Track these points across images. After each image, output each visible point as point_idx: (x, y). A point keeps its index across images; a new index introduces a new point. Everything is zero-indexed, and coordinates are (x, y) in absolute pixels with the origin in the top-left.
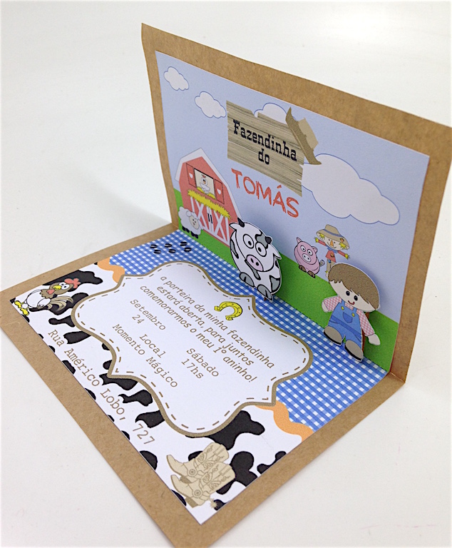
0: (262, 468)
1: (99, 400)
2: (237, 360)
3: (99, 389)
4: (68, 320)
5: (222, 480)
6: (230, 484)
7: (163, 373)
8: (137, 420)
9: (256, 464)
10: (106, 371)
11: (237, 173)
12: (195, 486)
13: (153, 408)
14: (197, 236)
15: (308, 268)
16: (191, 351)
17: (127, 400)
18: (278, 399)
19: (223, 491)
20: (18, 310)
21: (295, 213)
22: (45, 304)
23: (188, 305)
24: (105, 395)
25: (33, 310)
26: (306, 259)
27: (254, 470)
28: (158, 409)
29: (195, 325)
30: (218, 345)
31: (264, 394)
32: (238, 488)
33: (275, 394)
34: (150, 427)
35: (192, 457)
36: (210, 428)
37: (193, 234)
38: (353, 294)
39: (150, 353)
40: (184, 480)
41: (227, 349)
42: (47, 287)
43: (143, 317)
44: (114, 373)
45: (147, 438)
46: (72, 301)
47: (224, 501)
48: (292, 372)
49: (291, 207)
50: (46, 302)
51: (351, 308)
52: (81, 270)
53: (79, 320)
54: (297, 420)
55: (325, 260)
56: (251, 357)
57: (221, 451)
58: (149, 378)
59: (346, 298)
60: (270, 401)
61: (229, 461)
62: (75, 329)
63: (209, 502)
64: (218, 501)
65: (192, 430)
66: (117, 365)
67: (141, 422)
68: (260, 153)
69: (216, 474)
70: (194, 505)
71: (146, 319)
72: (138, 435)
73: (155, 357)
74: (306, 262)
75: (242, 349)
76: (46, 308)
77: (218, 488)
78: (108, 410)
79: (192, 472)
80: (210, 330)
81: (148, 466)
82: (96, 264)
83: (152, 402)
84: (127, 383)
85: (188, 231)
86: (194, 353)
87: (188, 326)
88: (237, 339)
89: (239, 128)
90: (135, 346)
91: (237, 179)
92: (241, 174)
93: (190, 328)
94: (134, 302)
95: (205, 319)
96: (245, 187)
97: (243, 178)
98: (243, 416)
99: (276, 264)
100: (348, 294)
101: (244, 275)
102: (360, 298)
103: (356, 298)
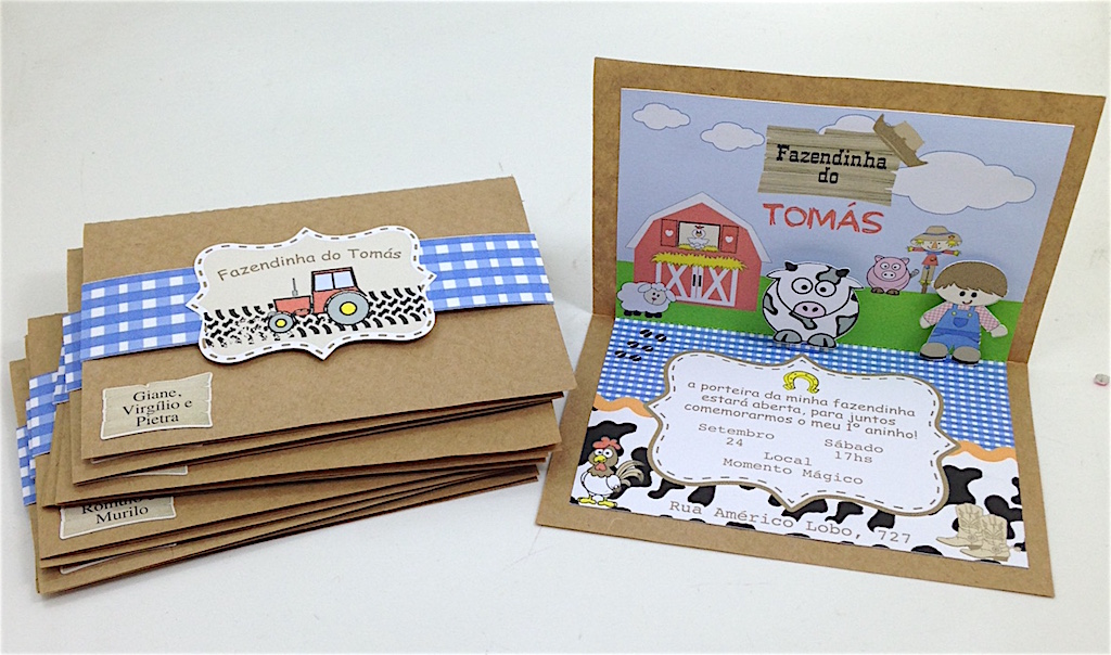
0: (1016, 500)
1: (813, 535)
2: (879, 426)
3: (799, 526)
4: (667, 485)
5: (1001, 528)
6: (1009, 527)
7: (833, 478)
8: (872, 529)
9: (1009, 501)
10: (782, 509)
11: (772, 207)
12: (986, 545)
13: (869, 513)
14: (659, 315)
15: (886, 286)
16: (828, 443)
17: (839, 519)
18: (956, 439)
19: (1011, 535)
20: (596, 506)
21: (876, 228)
22: (619, 483)
23: (759, 400)
24: (812, 527)
25: (614, 496)
26: (889, 277)
27: (1012, 505)
28: (875, 511)
29: (796, 417)
30: (844, 423)
31: (942, 444)
32: (1017, 526)
33: (949, 436)
34: (891, 526)
35: (956, 526)
36: (939, 497)
37: (648, 315)
38: (969, 293)
39: (798, 469)
40: (972, 547)
41: (855, 421)
42: (588, 465)
43: (737, 438)
44: (792, 505)
45: (902, 538)
46: (640, 463)
47: (1022, 542)
48: (936, 409)
49: (870, 222)
50: (615, 481)
51: (967, 308)
52: (590, 425)
53: (678, 478)
54: (993, 447)
55: (921, 268)
56: (888, 416)
57: (971, 508)
58: (834, 491)
59: (959, 300)
60: (952, 445)
61: (986, 512)
62: (690, 490)
63: (1012, 550)
64: (1017, 545)
65: (928, 508)
66: (783, 496)
67: (877, 529)
68: (821, 173)
69: (990, 527)
70: (1006, 559)
71: (742, 437)
72: (891, 540)
73: (808, 468)
74: (889, 281)
75: (871, 414)
76: (624, 488)
77: (1005, 535)
78: (839, 538)
79: (971, 538)
80: (815, 412)
81: (934, 557)
82: (595, 409)
83: (861, 508)
84: (818, 505)
85: (637, 313)
86: (834, 443)
87: (789, 420)
88: (850, 406)
89: (788, 152)
90: (773, 469)
91: (772, 214)
92: (782, 206)
93: (795, 421)
94: (702, 427)
95: (794, 404)
96: (787, 220)
97: (784, 210)
98: (949, 471)
99: (854, 298)
100: (962, 294)
101: (784, 333)
102: (979, 293)
103: (974, 295)
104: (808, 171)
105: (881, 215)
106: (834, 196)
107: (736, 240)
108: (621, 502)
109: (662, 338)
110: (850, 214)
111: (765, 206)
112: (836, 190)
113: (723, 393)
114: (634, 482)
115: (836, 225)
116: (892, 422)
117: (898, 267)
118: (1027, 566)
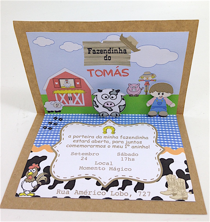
0: (187, 170)
1: (114, 198)
2: (136, 145)
3: (108, 194)
4: (57, 182)
5: (183, 184)
6: (186, 183)
7: (121, 169)
8: (136, 192)
9: (184, 171)
10: (101, 187)
11: (90, 71)
12: (179, 193)
13: (134, 183)
14: (60, 111)
15: (134, 94)
16: (119, 154)
17: (123, 188)
18: (163, 147)
19: (187, 187)
21: (127, 74)
22: (36, 184)
24: (113, 194)
25: (34, 190)
27: (186, 173)
28: (137, 182)
29: (107, 145)
30: (124, 145)
31: (158, 149)
32: (189, 182)
33: (161, 146)
34: (143, 189)
35: (167, 185)
36: (160, 173)
37: (56, 112)
38: (161, 93)
39: (107, 167)
40: (174, 195)
41: (128, 144)
42: (25, 177)
44: (105, 185)
45: (147, 194)
47: (192, 189)
48: (155, 135)
49: (125, 73)
50: (35, 183)
51: (161, 98)
52: (29, 159)
53: (61, 178)
56: (139, 140)
57: (171, 176)
58: (121, 175)
59: (158, 96)
60: (162, 149)
61: (177, 177)
62: (65, 183)
63: (188, 194)
64: (190, 191)
65: (156, 178)
66: (102, 181)
67: (138, 191)
68: (105, 57)
69: (179, 184)
70: (187, 198)
72: (143, 196)
73: (111, 166)
74: (134, 92)
75: (133, 140)
76: (39, 186)
77: (185, 187)
78: (123, 198)
79: (173, 190)
80: (114, 142)
81: (160, 201)
82: (32, 152)
83: (132, 182)
84: (115, 183)
85: (52, 112)
86: (121, 154)
87: (105, 146)
88: (126, 138)
89: (92, 51)
90: (98, 169)
91: (91, 73)
92: (93, 70)
93: (107, 146)
94: (72, 154)
95: (106, 140)
96: (96, 75)
97: (95, 71)
98: (162, 161)
99: (123, 99)
100: (159, 94)
101: (102, 113)
102: (164, 93)
103: (163, 94)
104: (100, 57)
105: (128, 70)
106: (111, 64)
107: (80, 83)
108: (37, 193)
109: (61, 119)
110: (117, 70)
111: (88, 70)
112: (111, 62)
113: (81, 138)
114: (43, 183)
115: (113, 75)
116: (141, 143)
117: (137, 87)
118: (195, 201)
